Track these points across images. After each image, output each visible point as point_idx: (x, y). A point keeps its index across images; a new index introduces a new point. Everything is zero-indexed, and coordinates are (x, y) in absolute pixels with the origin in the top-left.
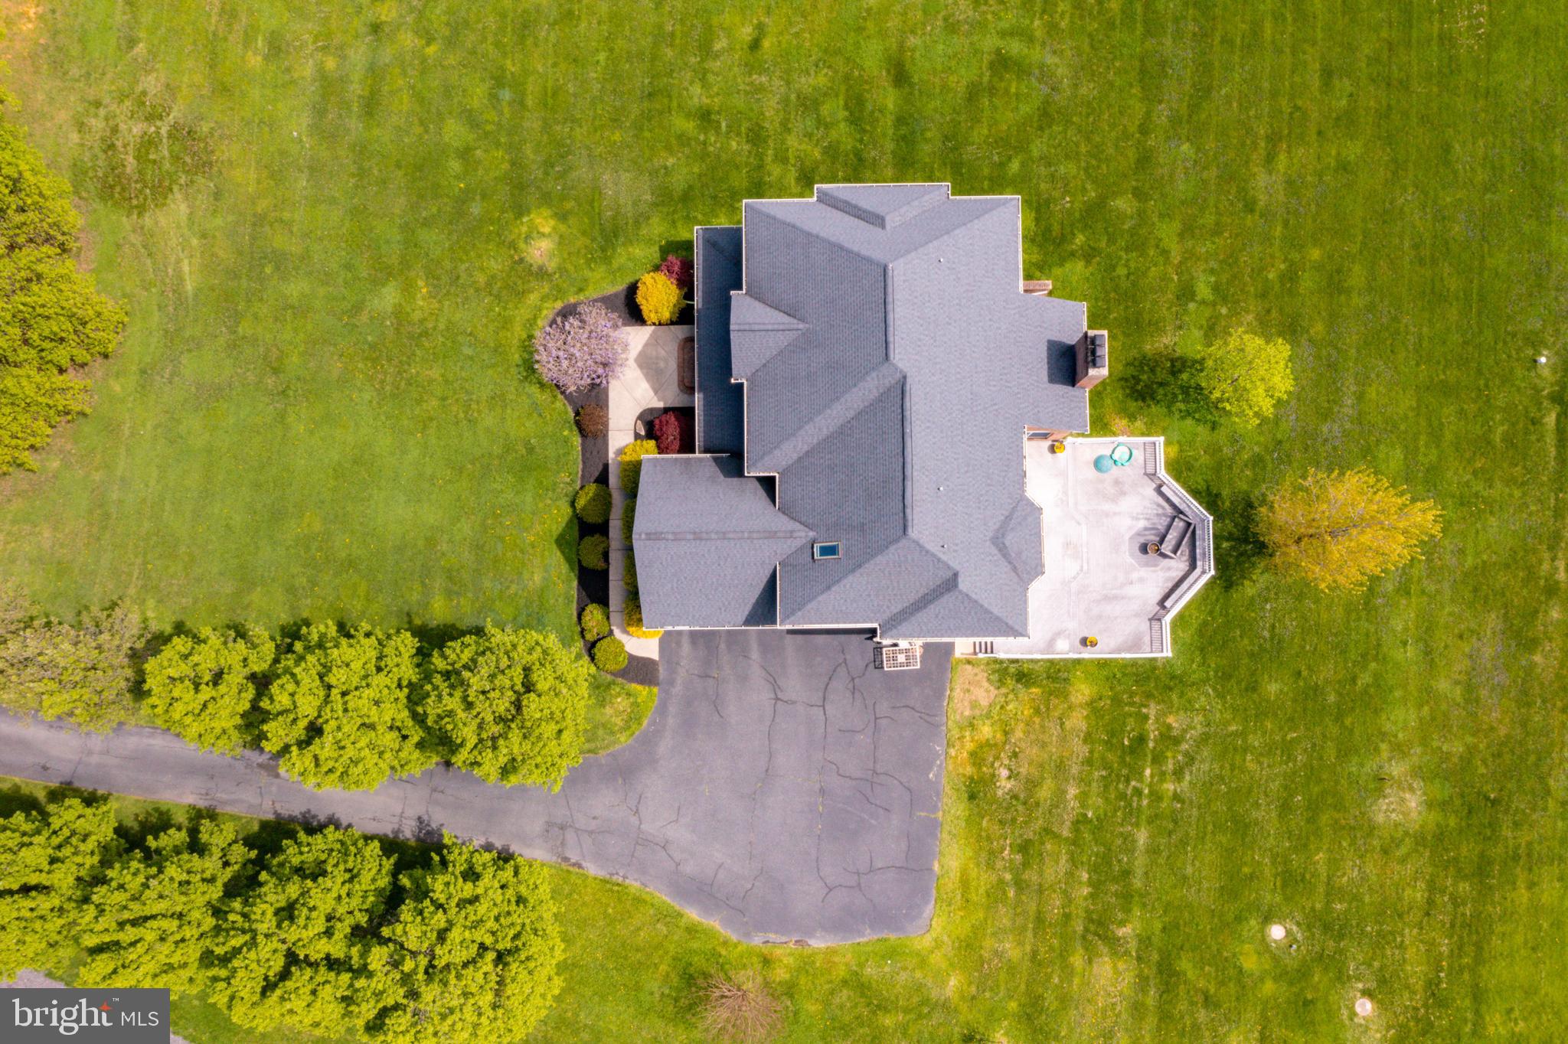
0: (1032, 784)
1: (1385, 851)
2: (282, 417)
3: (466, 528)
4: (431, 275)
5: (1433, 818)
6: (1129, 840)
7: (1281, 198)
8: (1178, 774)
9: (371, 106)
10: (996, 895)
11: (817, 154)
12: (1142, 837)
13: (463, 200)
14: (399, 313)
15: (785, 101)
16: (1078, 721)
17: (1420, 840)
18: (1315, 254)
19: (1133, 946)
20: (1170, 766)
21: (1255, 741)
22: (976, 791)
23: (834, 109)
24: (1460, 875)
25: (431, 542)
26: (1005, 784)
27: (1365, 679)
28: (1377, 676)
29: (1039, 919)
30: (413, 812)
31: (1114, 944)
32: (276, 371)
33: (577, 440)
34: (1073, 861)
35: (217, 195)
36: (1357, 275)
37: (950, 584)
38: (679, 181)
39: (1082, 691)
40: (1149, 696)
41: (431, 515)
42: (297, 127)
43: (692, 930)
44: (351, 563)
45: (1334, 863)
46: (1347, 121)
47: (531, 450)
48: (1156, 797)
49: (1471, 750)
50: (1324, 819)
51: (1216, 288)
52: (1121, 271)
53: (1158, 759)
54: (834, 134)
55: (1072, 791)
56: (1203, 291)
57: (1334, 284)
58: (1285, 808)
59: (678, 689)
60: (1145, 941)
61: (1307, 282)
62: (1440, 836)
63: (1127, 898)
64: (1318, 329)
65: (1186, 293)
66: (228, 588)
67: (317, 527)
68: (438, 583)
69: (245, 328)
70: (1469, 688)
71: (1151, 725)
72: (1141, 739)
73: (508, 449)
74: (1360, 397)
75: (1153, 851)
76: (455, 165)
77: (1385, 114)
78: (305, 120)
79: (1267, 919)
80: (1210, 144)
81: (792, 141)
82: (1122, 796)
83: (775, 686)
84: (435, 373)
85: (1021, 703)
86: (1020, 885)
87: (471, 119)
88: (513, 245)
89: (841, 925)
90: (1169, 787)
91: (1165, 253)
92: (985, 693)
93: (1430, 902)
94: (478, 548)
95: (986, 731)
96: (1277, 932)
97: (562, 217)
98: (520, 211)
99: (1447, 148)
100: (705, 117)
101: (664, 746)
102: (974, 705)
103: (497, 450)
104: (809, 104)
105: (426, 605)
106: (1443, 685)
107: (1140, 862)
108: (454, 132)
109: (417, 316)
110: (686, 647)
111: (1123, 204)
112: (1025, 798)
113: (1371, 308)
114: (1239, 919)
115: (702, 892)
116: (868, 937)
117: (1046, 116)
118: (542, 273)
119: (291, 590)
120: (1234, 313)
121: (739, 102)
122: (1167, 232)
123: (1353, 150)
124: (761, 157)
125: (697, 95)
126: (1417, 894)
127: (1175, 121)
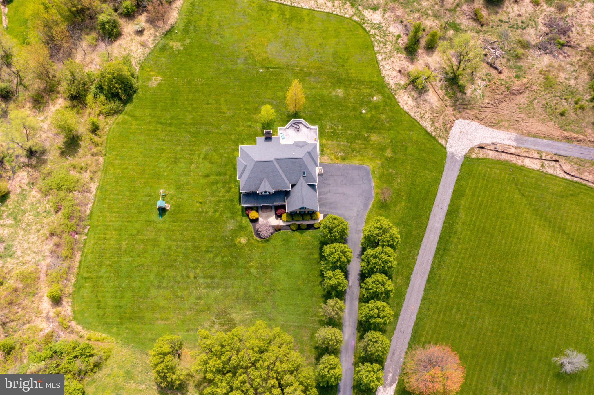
0: (341, 149)
1: (348, 95)
2: (278, 290)
3: (300, 252)
4: (248, 262)
5: (341, 88)
6: (350, 134)
7: (232, 111)
8: (337, 127)
9: (212, 277)
10: (362, 155)
11: (223, 190)
12: (349, 132)
13: (232, 257)
14: (257, 268)
15: (212, 197)
16: (329, 142)
17: (346, 90)
18: (242, 105)
19: (368, 134)
20: (336, 128)
21: (331, 115)
22: (344, 159)
23: (214, 187)
24: (351, 84)
25: (303, 259)
26: (342, 154)
27: (319, 98)
28: (318, 96)
29: (365, 148)
30: (356, 259)
31: (368, 137)
32: (269, 293)
33: (282, 231)
34: (355, 143)
35: (232, 308)
36: (246, 99)
37: (309, 153)
38: (228, 214)
39: (324, 142)
40: (324, 131)
41: (298, 259)
42: (217, 292)
43: (373, 206)
44: (308, 274)
45: (351, 103)
46: (217, 101)
47: (284, 240)
48: (342, 130)
49: (330, 82)
50: (343, 104)
51: (249, 121)
52: (246, 137)
53: (335, 130)
54: (219, 187)
55: (342, 143)
56: (249, 123)
57: (248, 102)
58: (342, 110)
59: (328, 210)
60: (367, 132)
61: (247, 107)
62: (345, 87)
63: (360, 135)
64: (256, 105)
65: (250, 126)
66: (314, 299)
67: (301, 282)
68: (311, 257)
69: (260, 299)
70: (319, 82)
71: (329, 131)
72: (332, 132)
73: (284, 245)
74: (268, 98)
75: (351, 130)
76: (225, 259)
77: (216, 95)
78: (215, 290)
79: (362, 113)
80: (221, 123)
81: (221, 195)
82: (342, 135)
83: (327, 193)
84: (268, 260)
85: (327, 151)
86: (359, 152)
87: (215, 257)
88: (242, 246)
89: (370, 181)
90: (340, 128)
91: (242, 130)
92: (326, 157)
93: (356, 88)
94: (304, 249)
95: (332, 157)
96: (364, 112)
97: (236, 237)
98: (235, 245)
99: (222, 85)
100: (215, 211)
101: (340, 212)
102: (328, 159)
103: (284, 247)
104: (213, 192)
105: (316, 259)
106: (319, 86)
107: (354, 133)
108: (218, 259)
109: (257, 265)
110: (321, 209)
111: (233, 137)
112: (344, 151)
113: (252, 97)
114: (362, 117)
115: (366, 205)
116: (371, 176)
117: (215, 150)
118: (248, 240)
119: (314, 286)
120: (253, 118)
121: (212, 205)
122: (238, 129)
123: (223, 100)
124: (224, 200)
125: (211, 213)
126: (355, 90)
127: (217, 128)
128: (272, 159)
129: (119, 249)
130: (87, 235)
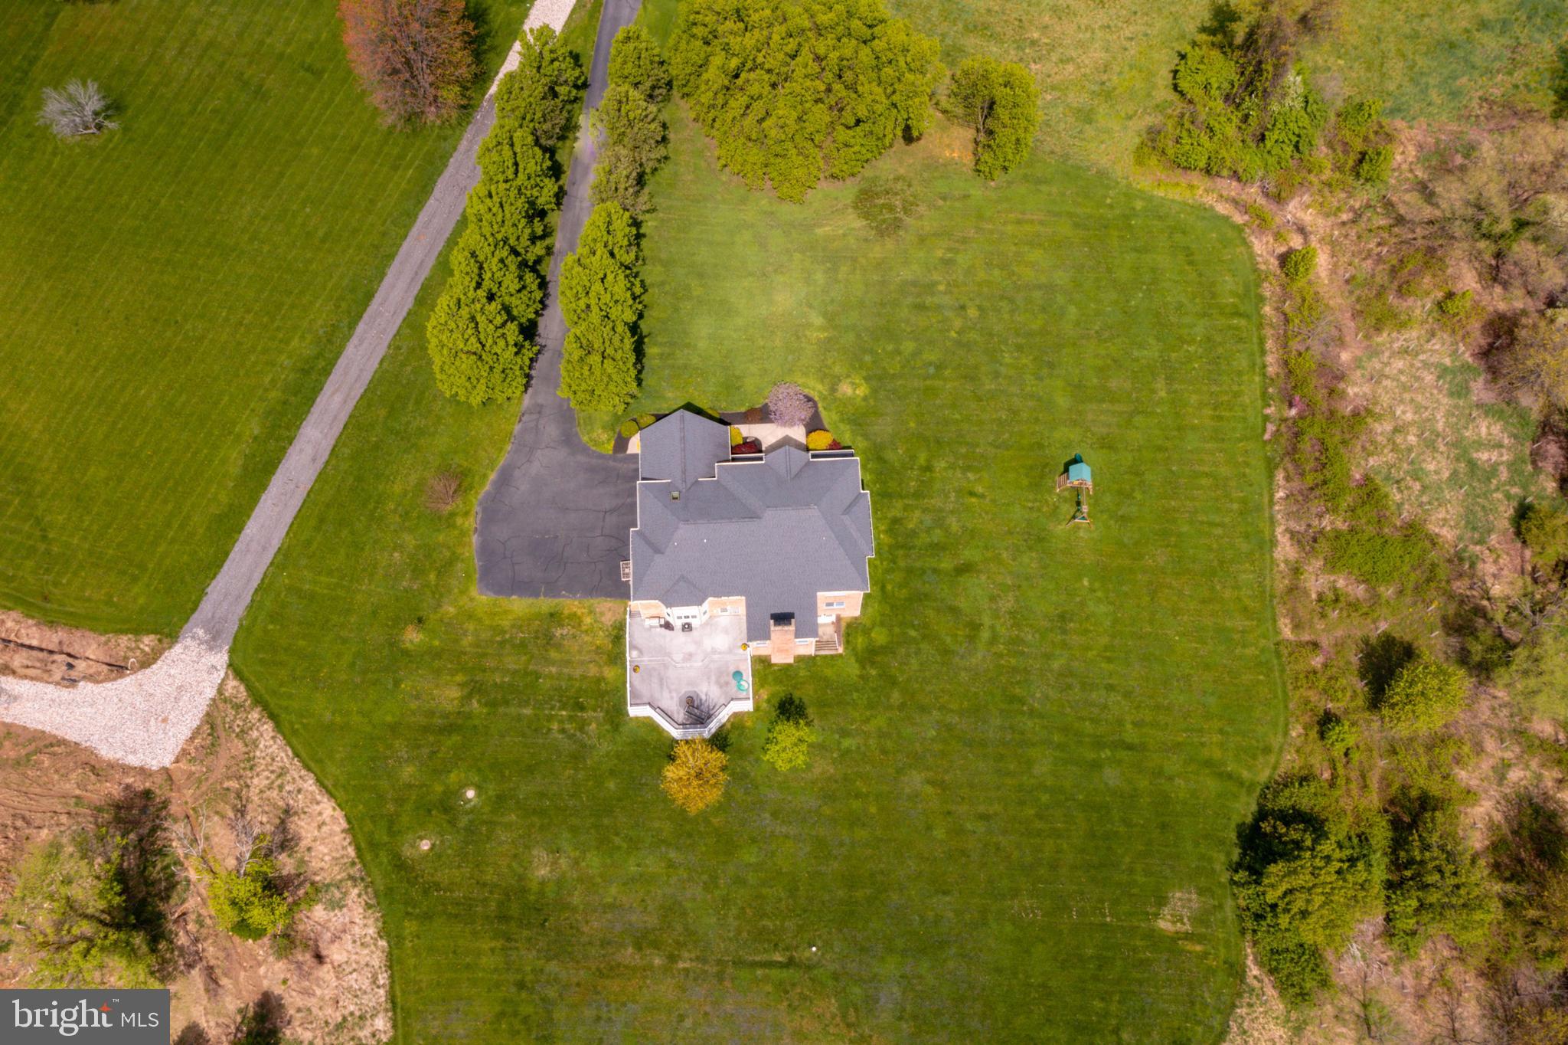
0: (558, 647)
1: (515, 856)
2: (751, 274)
3: (695, 361)
4: (829, 340)
5: (534, 886)
6: (527, 703)
7: (907, 790)
8: (563, 731)
9: (920, 307)
10: (498, 630)
11: (911, 526)
12: (527, 711)
13: (872, 352)
14: (809, 325)
15: (941, 510)
16: (593, 671)
17: (521, 878)
18: (873, 810)
19: (466, 709)
20: (567, 726)
21: (581, 775)
22: (554, 616)
23: (937, 535)
24: (501, 904)
25: (688, 346)
26: (558, 633)
27: (617, 840)
28: (619, 848)
29: (484, 655)
30: (549, 343)
31: (469, 697)
32: (775, 271)
33: (743, 410)
34: (515, 672)
35: (866, 240)
36: (862, 834)
37: (658, 550)
38: (889, 455)
39: (610, 673)
40: (607, 712)
41: (702, 345)
42: (906, 274)
43: (485, 476)
44: (677, 310)
45: (508, 826)
46: (958, 832)
47: (738, 388)
48: (550, 718)
49: (574, 910)
50: (535, 819)
51: (848, 751)
52: (855, 695)
53: (571, 718)
54: (923, 535)
55: (554, 670)
56: (847, 743)
57: (855, 821)
58: (543, 795)
59: (611, 463)
60: (469, 716)
61: (856, 805)
62: (524, 890)
63: (493, 704)
64: (827, 811)
65: (844, 733)
66: (663, 256)
67: (695, 293)
68: (667, 350)
69: (797, 256)
70: (611, 907)
71: (591, 713)
72: (582, 708)
73: (738, 378)
74: (787, 837)
75: (519, 718)
76: (890, 347)
77: (964, 853)
78: (910, 278)
79: (479, 788)
80: (937, 747)
81: (917, 513)
82: (551, 698)
83: (612, 511)
84: (778, 343)
85: (602, 639)
86: (502, 643)
87: (916, 354)
88: (848, 376)
89: (485, 550)
90: (555, 726)
91: (868, 720)
92: (608, 619)
93: (485, 885)
94: (685, 367)
95: (588, 620)
96: (470, 794)
97: (865, 399)
98: (867, 379)
99: (945, 893)
100: (928, 468)
101: (581, 458)
102: (602, 614)
103: (737, 373)
104: (940, 522)
105: (655, 344)
106: (613, 890)
107: (513, 710)
108: (909, 346)
109: (808, 333)
110: (633, 466)
111: (896, 697)
112: (549, 640)
113: (842, 844)
114: (479, 770)
115: (505, 478)
116: (477, 563)
117: (946, 652)
118: (833, 390)
119: (663, 283)
120: (834, 762)
121: (937, 486)
122: (880, 721)
123: (939, 833)
124: (907, 497)
125: (940, 465)
126: (490, 876)
127: (949, 728)
128: (769, 514)
129: (1169, 380)
130: (1266, 419)
